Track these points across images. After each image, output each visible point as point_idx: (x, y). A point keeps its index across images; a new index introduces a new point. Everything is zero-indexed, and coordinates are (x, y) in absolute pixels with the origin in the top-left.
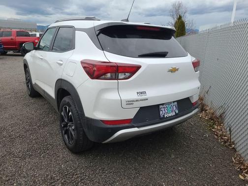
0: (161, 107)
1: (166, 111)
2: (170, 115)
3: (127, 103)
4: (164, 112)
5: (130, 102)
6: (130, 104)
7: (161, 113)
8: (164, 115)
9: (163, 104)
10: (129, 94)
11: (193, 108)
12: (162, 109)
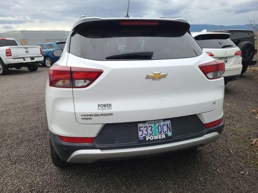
0: (140, 125)
1: (150, 132)
2: (156, 138)
3: (83, 117)
4: (145, 132)
5: (87, 117)
6: (86, 119)
7: (140, 133)
8: (145, 138)
9: (144, 122)
10: (89, 106)
11: (205, 131)
12: (141, 129)
